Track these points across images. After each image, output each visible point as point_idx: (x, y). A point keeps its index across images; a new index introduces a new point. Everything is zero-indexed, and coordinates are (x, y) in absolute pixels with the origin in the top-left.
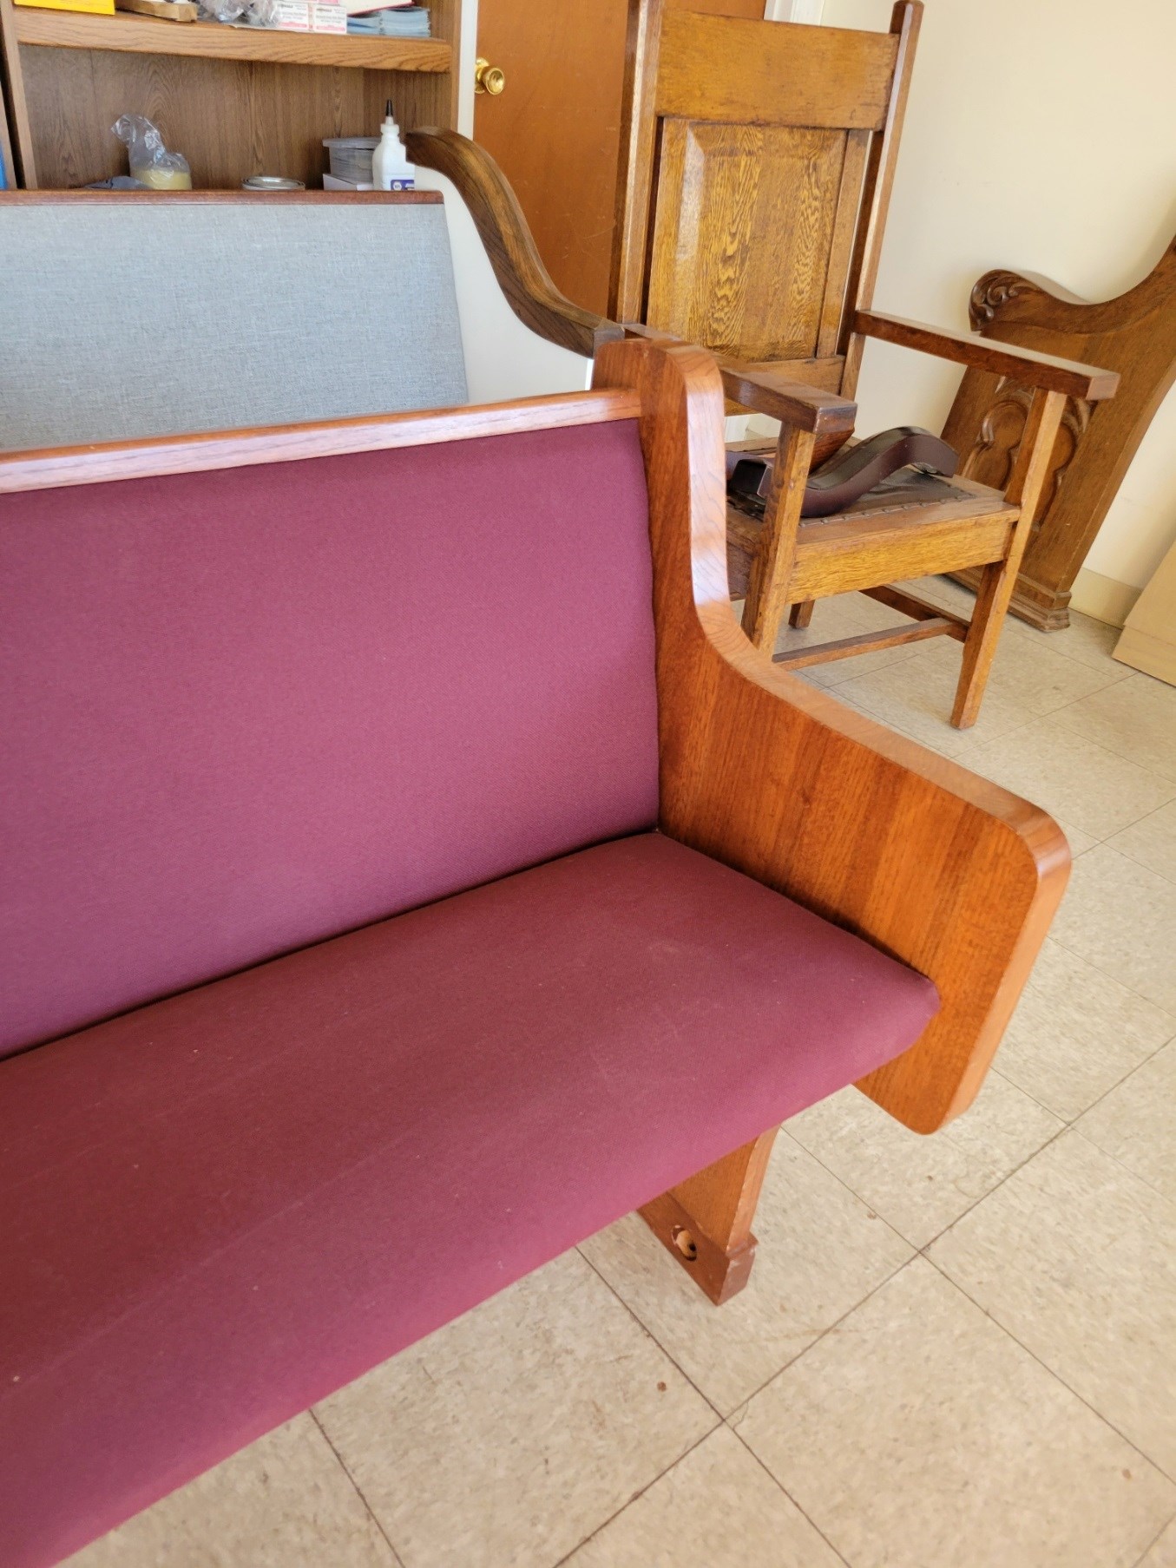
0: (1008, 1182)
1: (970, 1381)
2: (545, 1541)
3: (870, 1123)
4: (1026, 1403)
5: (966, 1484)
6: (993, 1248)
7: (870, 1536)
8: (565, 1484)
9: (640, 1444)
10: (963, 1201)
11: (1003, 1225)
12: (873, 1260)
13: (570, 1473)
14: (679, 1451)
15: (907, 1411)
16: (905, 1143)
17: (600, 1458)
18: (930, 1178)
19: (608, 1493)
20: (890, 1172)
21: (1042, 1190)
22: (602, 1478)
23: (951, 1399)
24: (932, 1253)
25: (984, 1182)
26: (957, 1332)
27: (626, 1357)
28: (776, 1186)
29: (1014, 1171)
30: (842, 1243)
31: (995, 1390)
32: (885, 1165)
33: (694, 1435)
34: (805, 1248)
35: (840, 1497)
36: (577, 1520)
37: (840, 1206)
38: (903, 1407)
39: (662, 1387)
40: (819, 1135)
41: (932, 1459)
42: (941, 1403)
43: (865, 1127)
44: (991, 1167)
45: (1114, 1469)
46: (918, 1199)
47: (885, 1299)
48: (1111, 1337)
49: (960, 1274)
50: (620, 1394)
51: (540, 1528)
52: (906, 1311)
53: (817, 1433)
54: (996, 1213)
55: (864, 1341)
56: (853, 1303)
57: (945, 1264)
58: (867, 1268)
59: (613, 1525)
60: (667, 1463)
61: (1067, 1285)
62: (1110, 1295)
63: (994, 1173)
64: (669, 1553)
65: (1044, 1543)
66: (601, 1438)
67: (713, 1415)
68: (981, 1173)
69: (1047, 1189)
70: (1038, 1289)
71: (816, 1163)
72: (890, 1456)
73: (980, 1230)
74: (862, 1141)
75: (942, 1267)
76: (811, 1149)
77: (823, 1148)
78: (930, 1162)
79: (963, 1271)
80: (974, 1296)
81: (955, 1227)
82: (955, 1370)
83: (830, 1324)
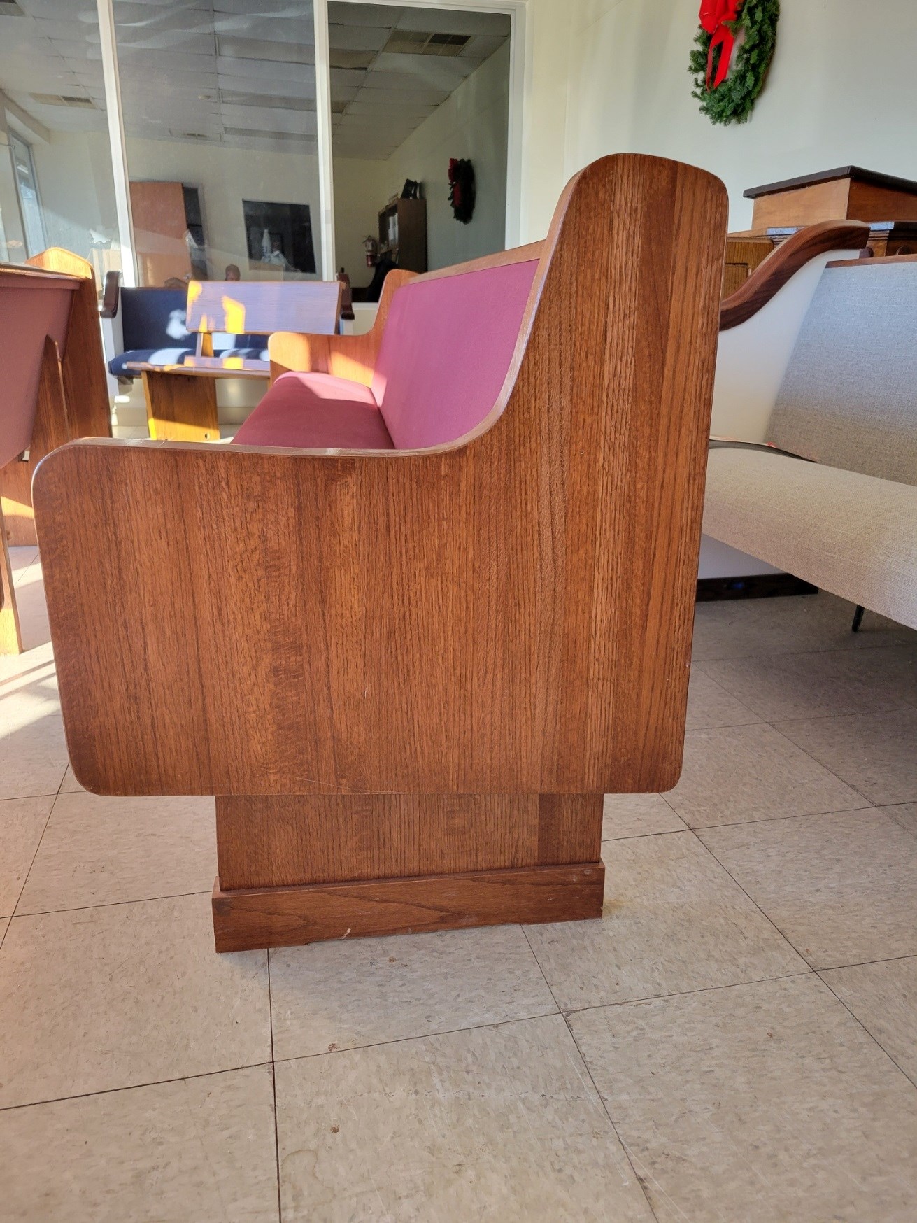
0: (274, 1218)
3: (435, 1115)
4: (106, 1054)
5: (111, 979)
6: (226, 1133)
10: (288, 1144)
11: (238, 1165)
12: (294, 1022)
16: (391, 1134)
18: (335, 1130)
20: (366, 1094)
23: (159, 1006)
24: (264, 1075)
25: (294, 1187)
26: (192, 1044)
28: (409, 991)
30: (326, 1009)
31: (134, 1039)
32: (376, 1095)
37: (359, 1028)
38: (184, 974)
40: (444, 1055)
41: (142, 970)
42: (163, 997)
43: (433, 1106)
45: (10, 1080)
46: (321, 1100)
47: (259, 1011)
48: (68, 1175)
49: (230, 1083)
52: (238, 1019)
54: (254, 1169)
56: (273, 986)
57: (247, 1077)
58: (291, 1013)
61: (139, 1175)
63: (296, 1209)
70: (161, 1144)
71: (415, 1035)
73: (250, 1135)
74: (416, 1092)
75: (246, 1071)
76: (432, 1039)
77: (427, 1050)
78: (353, 1145)
79: (229, 1088)
80: (203, 1079)
82: (172, 1023)
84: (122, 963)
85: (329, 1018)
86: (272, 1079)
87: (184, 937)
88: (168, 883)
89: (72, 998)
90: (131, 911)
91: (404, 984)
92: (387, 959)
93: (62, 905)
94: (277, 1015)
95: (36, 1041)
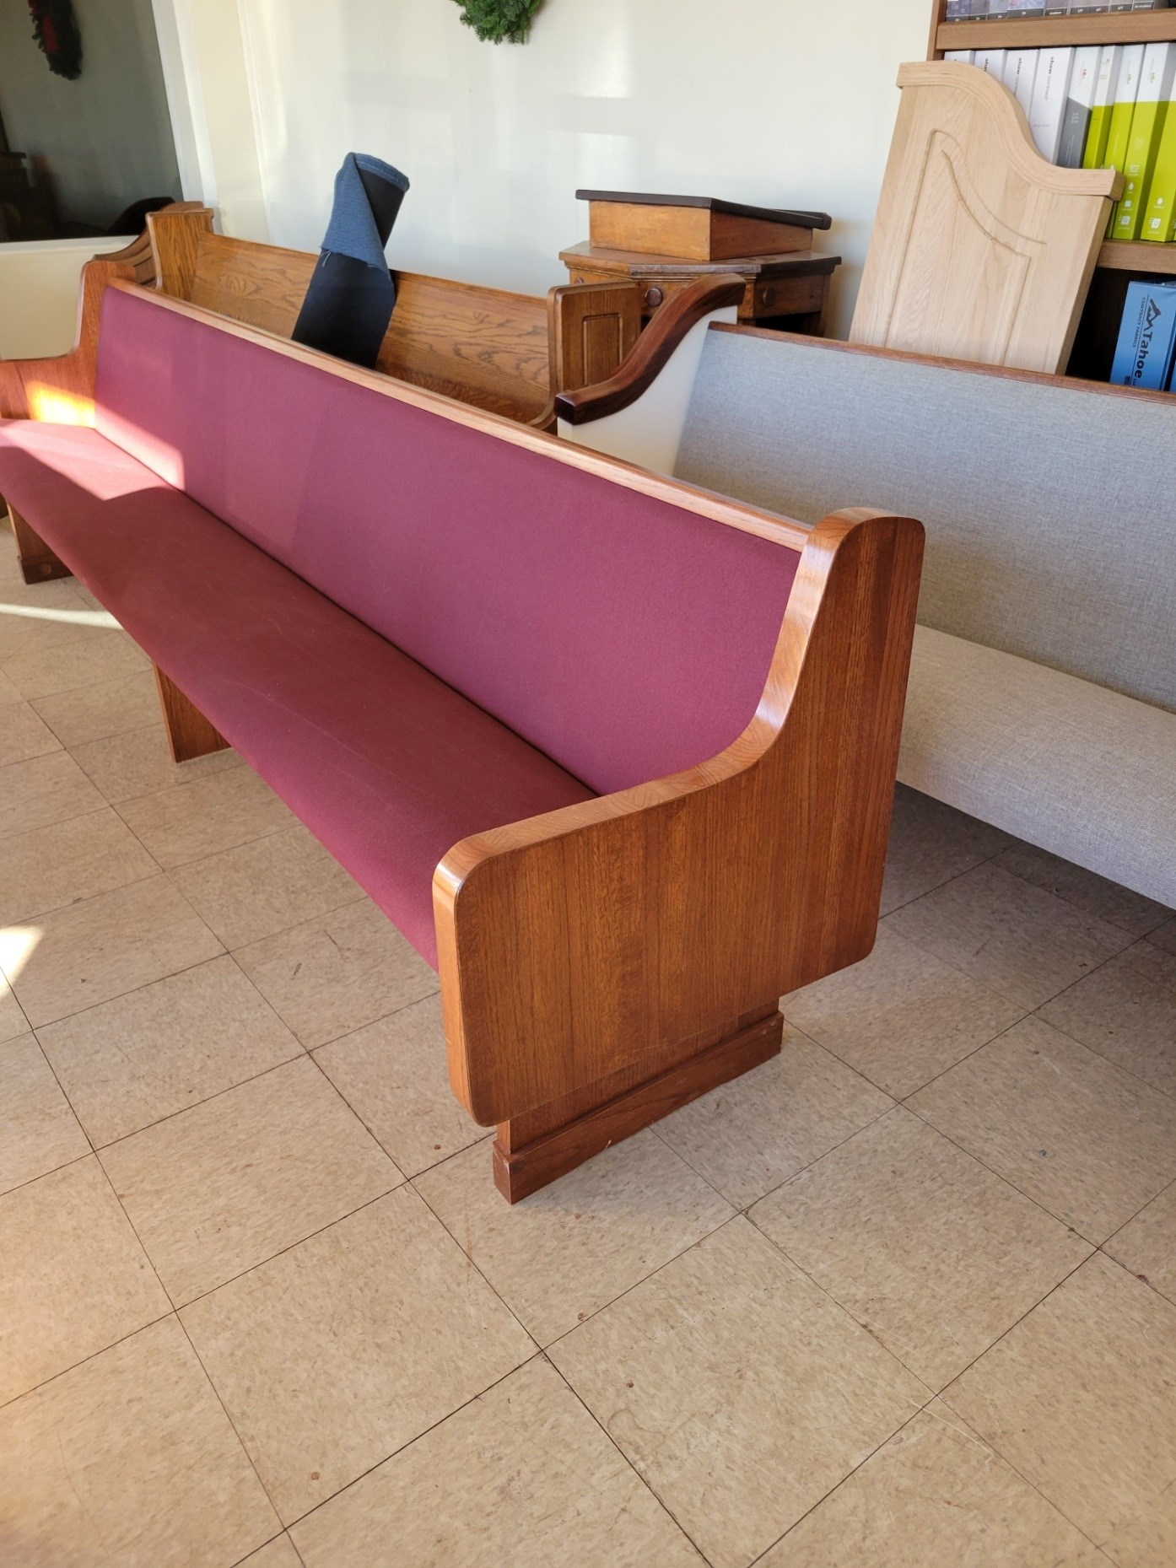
0: (631, 1472)
1: (416, 1362)
2: (353, 1087)
3: (698, 1340)
4: (390, 1405)
5: (335, 1335)
6: (547, 1426)
7: (315, 1259)
8: (384, 1096)
9: (401, 1133)
10: (603, 1411)
11: (575, 1446)
12: (534, 1307)
13: (390, 1098)
14: (393, 1154)
15: (398, 1304)
16: (674, 1370)
17: (396, 1113)
18: (631, 1385)
19: (374, 1116)
20: (635, 1346)
21: (624, 1510)
22: (384, 1114)
23: (402, 1342)
24: (540, 1364)
25: (630, 1444)
26: (461, 1364)
27: (461, 1128)
28: (611, 1241)
29: (647, 1484)
30: (553, 1285)
31: (405, 1381)
32: (643, 1343)
33: (402, 1162)
34: (547, 1255)
35: (344, 1244)
36: (362, 1102)
37: (591, 1291)
38: (401, 1302)
39: (438, 1147)
40: (674, 1287)
41: (358, 1314)
42: (400, 1332)
43: (691, 1333)
44: (651, 1458)
45: (322, 1466)
46: (603, 1366)
47: (496, 1310)
48: (443, 1518)
49: (518, 1384)
50: (435, 1124)
51: (361, 1085)
52: (484, 1325)
53: (391, 1237)
54: (590, 1444)
55: (459, 1285)
56: (493, 1282)
57: (530, 1372)
58: (526, 1301)
59: (355, 1117)
60: (386, 1147)
61: (503, 1491)
62: (489, 1539)
63: (643, 1459)
64: (333, 1145)
65: (281, 1382)
66: (408, 1114)
67: (413, 1174)
69: (625, 1516)
70: (500, 1459)
71: (639, 1279)
72: (366, 1284)
73: (567, 1419)
74: (672, 1327)
75: (526, 1368)
76: (655, 1276)
77: (658, 1288)
78: (652, 1391)
79: (522, 1388)
80: (494, 1390)
81: (572, 1394)
82: (427, 1352)
83: (476, 1261)
84: (333, 1316)
85: (562, 1292)
86: (551, 1365)
87: (372, 1266)
88: (309, 1214)
89: (313, 1367)
90: (296, 1259)
91: (603, 1236)
92: (573, 1217)
93: (217, 1279)
94: (516, 1308)
95: (315, 1422)
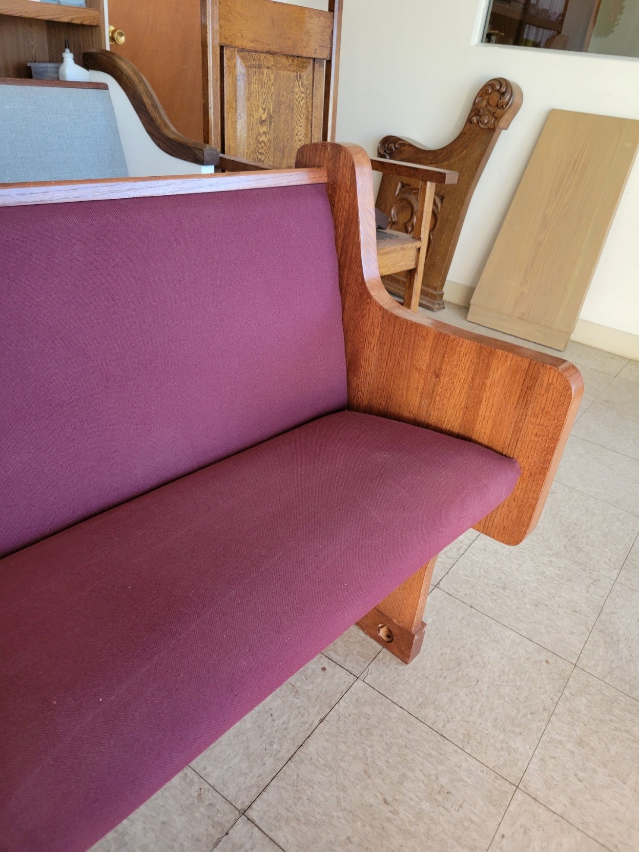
1: (470, 637)
4: (497, 641)
5: (478, 681)
6: (468, 579)
11: (471, 568)
15: (444, 655)
21: (485, 550)
23: (463, 647)
24: (442, 585)
26: (460, 617)
29: (471, 544)
31: (482, 639)
33: (344, 687)
38: (442, 654)
39: (325, 669)
41: (460, 674)
42: (459, 649)
44: (460, 544)
45: (541, 661)
48: (528, 607)
49: (456, 593)
52: (435, 613)
54: (467, 564)
57: (448, 589)
59: (311, 737)
62: (524, 589)
63: (461, 547)
65: (518, 698)
68: (456, 548)
70: (492, 592)
72: (440, 677)
73: (461, 573)
79: (457, 591)
80: (465, 601)
81: (449, 572)
82: (462, 634)
86: (441, 582)
